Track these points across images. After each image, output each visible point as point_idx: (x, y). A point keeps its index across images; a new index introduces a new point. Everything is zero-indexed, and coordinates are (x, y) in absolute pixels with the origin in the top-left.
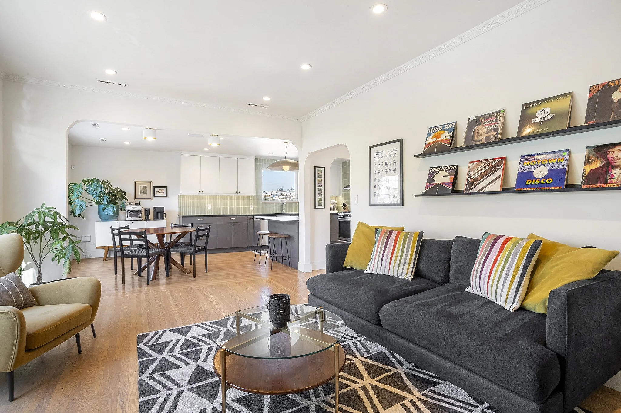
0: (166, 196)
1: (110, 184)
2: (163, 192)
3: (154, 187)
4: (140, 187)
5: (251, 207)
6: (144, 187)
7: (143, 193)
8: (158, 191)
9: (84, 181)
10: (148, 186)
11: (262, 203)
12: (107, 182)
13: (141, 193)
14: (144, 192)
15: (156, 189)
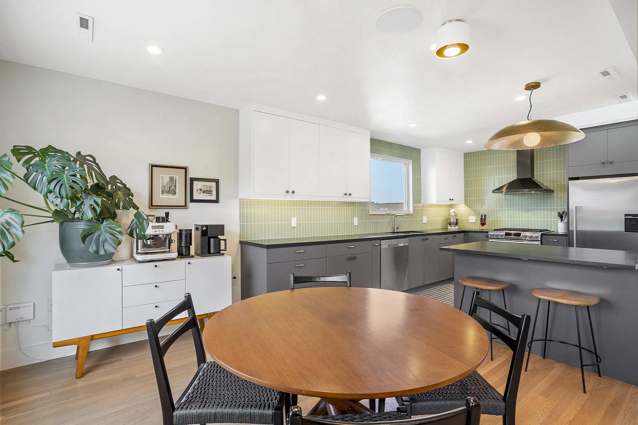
0: (217, 201)
1: (97, 164)
2: (209, 192)
3: (192, 180)
4: (162, 177)
5: (356, 221)
6: (172, 179)
7: (168, 192)
8: (201, 190)
9: (17, 152)
10: (179, 176)
11: (370, 215)
12: (87, 158)
13: (163, 192)
14: (170, 191)
15: (197, 185)
